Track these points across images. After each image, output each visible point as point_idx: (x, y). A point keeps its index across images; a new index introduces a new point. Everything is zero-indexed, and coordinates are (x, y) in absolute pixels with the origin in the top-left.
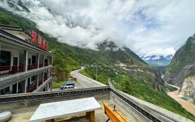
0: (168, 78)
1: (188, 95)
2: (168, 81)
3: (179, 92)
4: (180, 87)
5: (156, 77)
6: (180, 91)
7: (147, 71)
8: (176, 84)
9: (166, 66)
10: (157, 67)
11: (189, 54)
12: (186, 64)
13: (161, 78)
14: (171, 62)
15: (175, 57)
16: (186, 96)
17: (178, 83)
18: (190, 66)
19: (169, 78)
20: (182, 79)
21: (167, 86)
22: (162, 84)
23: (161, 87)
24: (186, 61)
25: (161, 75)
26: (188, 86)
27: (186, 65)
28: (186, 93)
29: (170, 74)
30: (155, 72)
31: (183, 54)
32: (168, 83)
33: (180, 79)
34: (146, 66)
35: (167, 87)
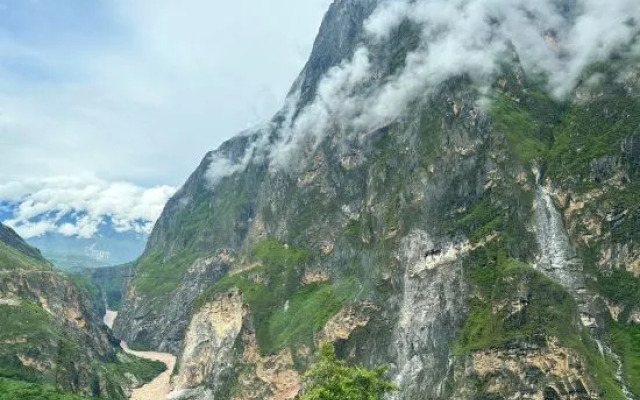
0: (135, 322)
1: (199, 379)
2: (133, 336)
3: (171, 376)
4: (173, 352)
5: (88, 327)
6: (176, 371)
7: (42, 300)
8: (163, 344)
9: (126, 267)
10: (89, 270)
11: (206, 214)
12: (196, 254)
13: (105, 328)
14: (149, 246)
15: (161, 223)
16: (194, 387)
17: (169, 340)
18: (208, 262)
19: (138, 319)
20: (182, 318)
21: (129, 361)
22: (112, 358)
23: (107, 377)
24: (197, 241)
25: (102, 313)
26: (200, 341)
27: (197, 257)
28: (194, 376)
29: (141, 304)
30: (80, 299)
31: (189, 213)
32: (133, 349)
33: (177, 318)
34: (36, 268)
35: (129, 367)
